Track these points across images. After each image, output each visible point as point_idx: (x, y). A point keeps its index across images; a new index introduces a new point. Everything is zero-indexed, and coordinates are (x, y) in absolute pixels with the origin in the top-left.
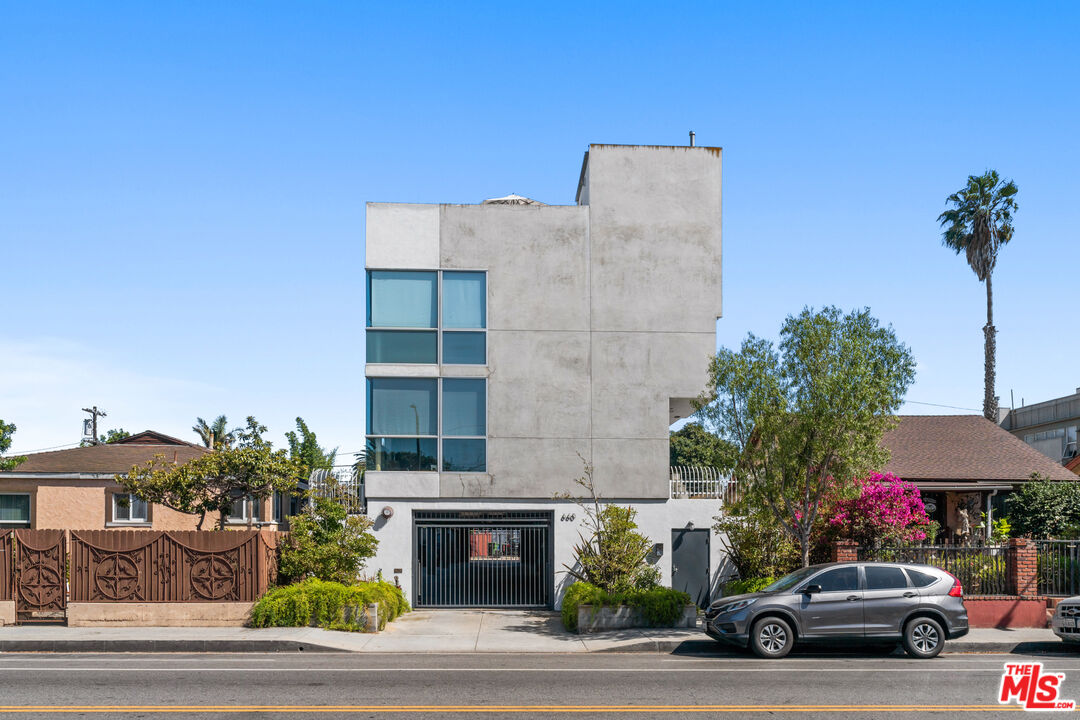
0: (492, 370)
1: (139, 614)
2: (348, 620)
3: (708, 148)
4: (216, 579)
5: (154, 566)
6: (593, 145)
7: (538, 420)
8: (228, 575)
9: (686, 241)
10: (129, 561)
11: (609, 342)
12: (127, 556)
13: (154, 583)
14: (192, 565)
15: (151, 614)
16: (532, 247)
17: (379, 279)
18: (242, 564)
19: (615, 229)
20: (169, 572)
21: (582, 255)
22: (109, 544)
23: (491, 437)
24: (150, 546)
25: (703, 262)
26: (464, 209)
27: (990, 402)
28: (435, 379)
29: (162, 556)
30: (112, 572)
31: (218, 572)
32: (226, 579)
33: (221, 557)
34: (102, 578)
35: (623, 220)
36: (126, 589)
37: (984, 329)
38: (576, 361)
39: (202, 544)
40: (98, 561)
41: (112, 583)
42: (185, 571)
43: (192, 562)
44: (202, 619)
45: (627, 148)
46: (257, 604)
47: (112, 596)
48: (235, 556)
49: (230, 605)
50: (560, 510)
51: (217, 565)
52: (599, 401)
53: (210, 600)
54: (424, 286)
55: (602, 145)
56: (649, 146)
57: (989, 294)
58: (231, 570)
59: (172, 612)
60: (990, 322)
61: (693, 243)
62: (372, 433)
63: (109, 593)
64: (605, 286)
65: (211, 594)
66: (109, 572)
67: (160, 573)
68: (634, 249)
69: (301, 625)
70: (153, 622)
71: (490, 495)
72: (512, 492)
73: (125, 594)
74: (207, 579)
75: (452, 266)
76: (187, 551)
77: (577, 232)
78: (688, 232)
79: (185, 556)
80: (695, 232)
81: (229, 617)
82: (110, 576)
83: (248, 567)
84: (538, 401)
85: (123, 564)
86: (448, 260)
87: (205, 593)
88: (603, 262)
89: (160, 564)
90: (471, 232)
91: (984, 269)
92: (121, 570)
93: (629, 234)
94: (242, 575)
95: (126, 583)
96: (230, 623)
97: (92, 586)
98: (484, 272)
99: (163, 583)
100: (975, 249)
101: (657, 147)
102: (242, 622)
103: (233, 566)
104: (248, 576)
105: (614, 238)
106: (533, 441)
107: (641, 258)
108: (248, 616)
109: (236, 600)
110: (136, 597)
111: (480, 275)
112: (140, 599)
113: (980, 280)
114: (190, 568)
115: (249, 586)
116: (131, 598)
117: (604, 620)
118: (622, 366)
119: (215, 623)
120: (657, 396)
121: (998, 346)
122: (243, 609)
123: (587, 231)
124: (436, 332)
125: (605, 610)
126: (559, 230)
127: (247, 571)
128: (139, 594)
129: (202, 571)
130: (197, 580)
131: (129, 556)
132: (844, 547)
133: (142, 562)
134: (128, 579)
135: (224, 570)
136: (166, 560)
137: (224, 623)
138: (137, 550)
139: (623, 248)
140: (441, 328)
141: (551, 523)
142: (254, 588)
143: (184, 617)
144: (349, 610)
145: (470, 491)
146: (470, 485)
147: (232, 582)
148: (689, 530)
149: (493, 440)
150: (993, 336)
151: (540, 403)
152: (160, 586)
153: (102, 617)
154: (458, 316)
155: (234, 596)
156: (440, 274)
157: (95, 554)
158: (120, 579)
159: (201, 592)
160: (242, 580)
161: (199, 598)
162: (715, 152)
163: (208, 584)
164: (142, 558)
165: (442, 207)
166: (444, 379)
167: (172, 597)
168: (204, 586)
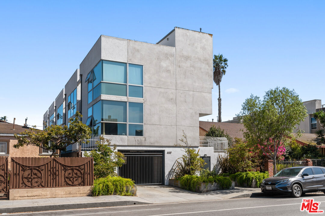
0: (145, 100)
1: (43, 193)
2: (127, 191)
3: (209, 34)
4: (75, 177)
5: (49, 172)
6: (176, 27)
7: (160, 119)
8: (80, 175)
9: (203, 63)
10: (38, 170)
11: (181, 94)
12: (37, 168)
13: (49, 179)
14: (65, 172)
15: (48, 193)
16: (158, 58)
17: (106, 63)
18: (86, 170)
19: (183, 56)
20: (56, 175)
21: (173, 64)
22: (29, 163)
23: (145, 124)
24: (47, 164)
25: (208, 70)
26: (136, 43)
27: (220, 120)
28: (126, 102)
29: (53, 168)
30: (30, 175)
31: (76, 174)
32: (79, 177)
33: (77, 168)
34: (26, 178)
35: (185, 54)
36: (36, 182)
37: (218, 99)
38: (172, 99)
39: (70, 163)
40: (24, 170)
41: (30, 180)
42: (62, 174)
43: (65, 170)
44: (70, 194)
45: (186, 30)
46: (93, 186)
47: (30, 186)
48: (83, 167)
49: (81, 187)
50: (167, 150)
51: (75, 171)
52: (179, 113)
53: (73, 186)
54: (122, 68)
55: (179, 28)
56: (192, 30)
57: (219, 89)
58: (81, 173)
59: (57, 191)
60: (220, 97)
61: (205, 64)
62: (103, 121)
63: (29, 184)
64: (180, 75)
65: (73, 183)
66: (29, 175)
67: (52, 175)
68: (188, 64)
69: (111, 194)
70: (49, 196)
71: (144, 144)
72: (152, 143)
73: (36, 185)
74: (71, 177)
75: (132, 62)
76: (63, 165)
77: (172, 55)
78: (204, 60)
79: (62, 168)
80: (206, 60)
81: (81, 192)
82: (29, 177)
83: (89, 172)
84: (160, 112)
85: (36, 172)
86: (130, 60)
87: (71, 183)
88: (179, 67)
89: (52, 171)
90: (138, 51)
91: (218, 82)
92: (34, 174)
93: (187, 58)
94: (86, 175)
95: (36, 180)
96: (81, 195)
97: (21, 182)
98: (143, 66)
99: (53, 179)
100: (216, 76)
101: (195, 31)
102: (86, 194)
103: (82, 171)
104: (88, 175)
105: (183, 59)
106: (159, 126)
107: (191, 67)
108: (89, 192)
109: (84, 185)
110: (41, 186)
111: (142, 66)
112: (43, 187)
113: (217, 85)
114: (64, 173)
115: (89, 180)
116: (39, 186)
117: (209, 188)
118: (186, 102)
119: (75, 195)
120: (196, 113)
121: (222, 104)
122: (87, 189)
123: (175, 56)
124: (126, 85)
125: (209, 184)
126: (166, 54)
127: (88, 174)
128: (42, 184)
129: (69, 174)
130: (67, 178)
131: (38, 168)
132: (270, 162)
133: (44, 170)
134: (37, 178)
135: (79, 173)
136: (55, 169)
137: (79, 195)
138: (41, 166)
139: (185, 62)
140: (128, 84)
141: (163, 155)
142: (91, 180)
143: (63, 193)
144: (127, 187)
145: (138, 143)
146: (138, 141)
147: (82, 178)
148: (205, 157)
149: (146, 125)
150: (221, 101)
151: (161, 113)
152: (52, 181)
153: (26, 195)
154: (133, 81)
155: (83, 184)
156: (128, 65)
157: (22, 168)
158: (34, 178)
159: (69, 182)
160: (86, 177)
161: (68, 185)
162: (211, 36)
163: (72, 179)
164: (44, 169)
165: (128, 41)
166: (129, 102)
167: (57, 185)
168: (70, 180)
